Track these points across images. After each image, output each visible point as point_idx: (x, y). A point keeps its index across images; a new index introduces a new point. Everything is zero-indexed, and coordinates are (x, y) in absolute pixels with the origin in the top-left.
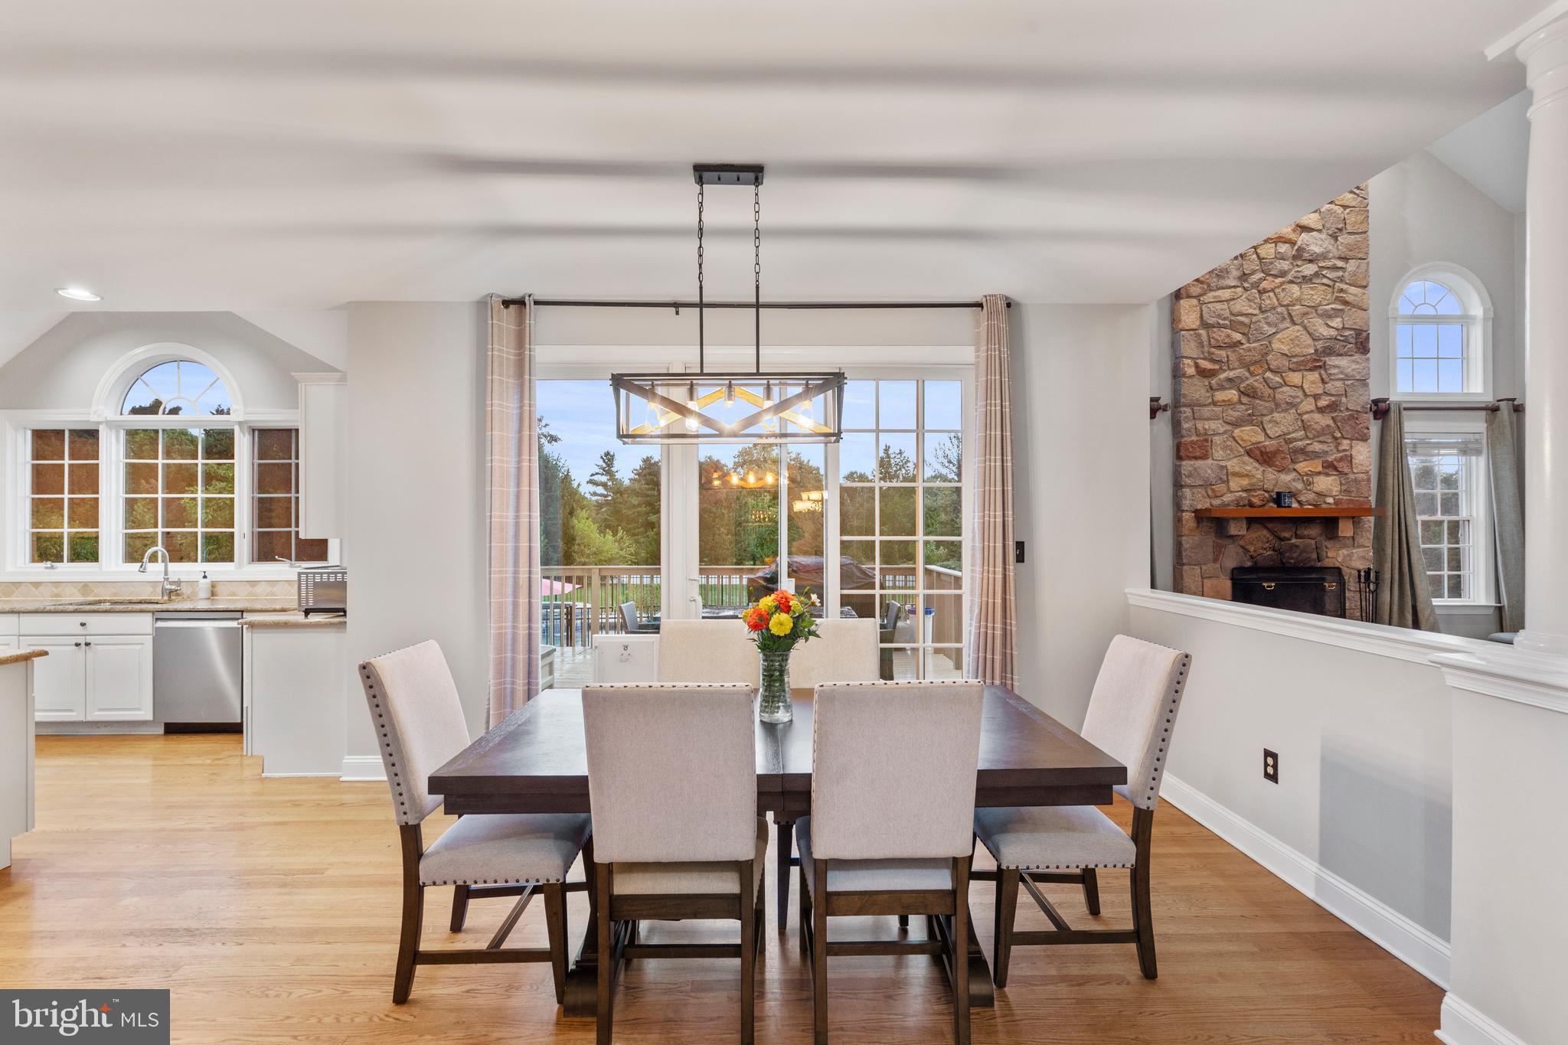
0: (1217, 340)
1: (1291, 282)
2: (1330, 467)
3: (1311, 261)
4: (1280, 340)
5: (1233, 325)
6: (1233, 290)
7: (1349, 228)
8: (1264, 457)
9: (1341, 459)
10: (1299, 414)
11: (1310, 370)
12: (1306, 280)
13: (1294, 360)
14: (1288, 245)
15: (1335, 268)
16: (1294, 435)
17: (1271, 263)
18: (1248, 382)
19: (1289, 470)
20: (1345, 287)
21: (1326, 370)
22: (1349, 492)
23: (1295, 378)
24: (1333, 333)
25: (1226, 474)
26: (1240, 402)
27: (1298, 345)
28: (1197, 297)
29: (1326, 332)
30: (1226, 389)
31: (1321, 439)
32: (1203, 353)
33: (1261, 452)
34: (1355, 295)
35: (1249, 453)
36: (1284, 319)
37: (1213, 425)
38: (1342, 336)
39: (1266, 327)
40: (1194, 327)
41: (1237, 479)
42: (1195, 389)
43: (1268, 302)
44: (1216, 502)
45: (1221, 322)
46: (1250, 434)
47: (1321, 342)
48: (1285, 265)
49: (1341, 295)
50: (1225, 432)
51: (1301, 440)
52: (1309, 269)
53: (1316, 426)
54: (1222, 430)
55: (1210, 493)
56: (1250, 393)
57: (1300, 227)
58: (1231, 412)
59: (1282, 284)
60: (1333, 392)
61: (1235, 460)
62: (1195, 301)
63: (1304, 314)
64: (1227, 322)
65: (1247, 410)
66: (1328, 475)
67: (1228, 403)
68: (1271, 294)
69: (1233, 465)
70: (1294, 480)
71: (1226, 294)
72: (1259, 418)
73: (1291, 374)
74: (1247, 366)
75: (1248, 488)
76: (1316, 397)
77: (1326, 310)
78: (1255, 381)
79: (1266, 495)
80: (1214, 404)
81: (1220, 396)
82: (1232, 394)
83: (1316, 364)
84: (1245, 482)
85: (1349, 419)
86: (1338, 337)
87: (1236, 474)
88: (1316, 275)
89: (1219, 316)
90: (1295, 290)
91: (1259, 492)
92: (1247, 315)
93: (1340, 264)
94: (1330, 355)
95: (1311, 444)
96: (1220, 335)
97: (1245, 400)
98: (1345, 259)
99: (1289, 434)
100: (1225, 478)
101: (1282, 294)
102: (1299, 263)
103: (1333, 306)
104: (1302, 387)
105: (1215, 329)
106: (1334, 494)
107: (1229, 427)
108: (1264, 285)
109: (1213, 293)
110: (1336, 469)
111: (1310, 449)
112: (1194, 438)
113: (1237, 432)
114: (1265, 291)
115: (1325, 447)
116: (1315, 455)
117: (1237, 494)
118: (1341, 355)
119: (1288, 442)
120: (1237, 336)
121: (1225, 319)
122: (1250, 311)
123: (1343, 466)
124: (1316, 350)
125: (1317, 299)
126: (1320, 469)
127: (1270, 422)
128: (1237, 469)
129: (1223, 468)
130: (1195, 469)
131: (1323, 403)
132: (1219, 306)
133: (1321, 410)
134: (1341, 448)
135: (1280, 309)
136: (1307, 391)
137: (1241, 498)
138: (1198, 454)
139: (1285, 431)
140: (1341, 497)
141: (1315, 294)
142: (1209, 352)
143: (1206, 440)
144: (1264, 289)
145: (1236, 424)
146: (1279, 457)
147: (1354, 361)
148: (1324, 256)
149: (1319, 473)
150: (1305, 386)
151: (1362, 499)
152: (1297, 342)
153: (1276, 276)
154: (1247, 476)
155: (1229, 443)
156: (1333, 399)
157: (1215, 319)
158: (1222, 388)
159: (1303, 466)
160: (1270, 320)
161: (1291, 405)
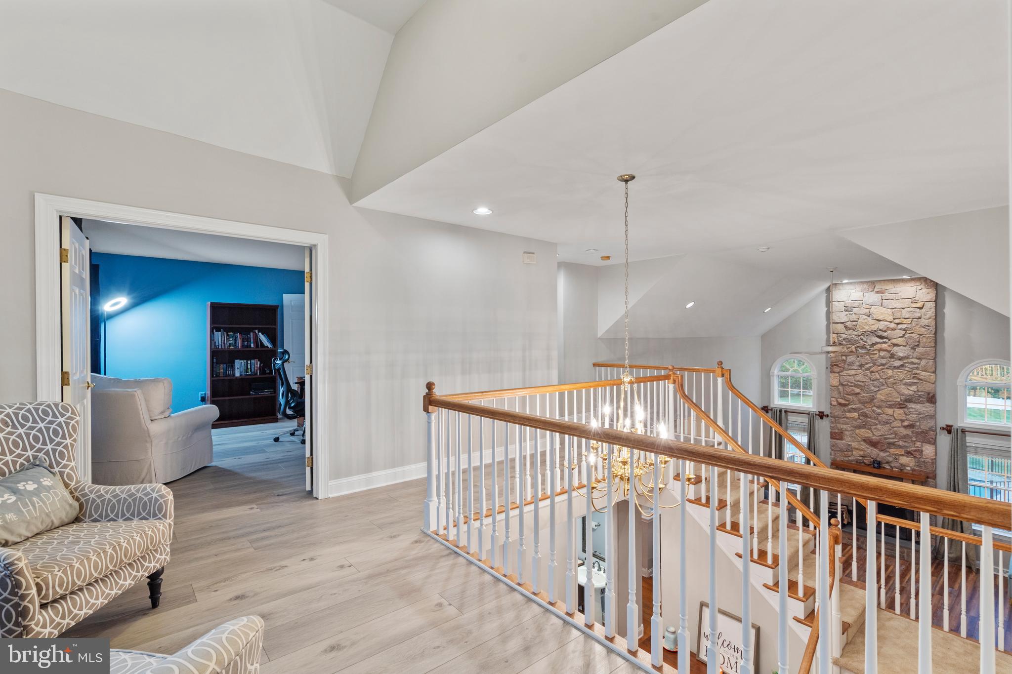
0: (847, 392)
1: (887, 368)
2: (909, 453)
3: (900, 360)
4: (880, 394)
5: (856, 386)
6: (856, 371)
7: (922, 345)
8: (873, 444)
9: (915, 451)
10: (892, 427)
11: (898, 408)
12: (898, 368)
13: (889, 403)
14: (885, 352)
15: (912, 363)
16: (888, 436)
17: (876, 360)
18: (863, 410)
19: (886, 451)
20: (918, 372)
21: (908, 409)
22: (920, 466)
23: (890, 411)
24: (911, 393)
25: (850, 448)
26: (859, 418)
27: (891, 397)
28: (839, 373)
29: (906, 392)
30: (852, 412)
31: (904, 440)
32: (841, 396)
33: (870, 441)
34: (925, 376)
35: (864, 440)
36: (883, 385)
37: (844, 427)
38: (916, 394)
39: (873, 388)
40: (836, 385)
41: (858, 451)
42: (838, 411)
43: (874, 377)
44: (846, 459)
45: (849, 384)
46: (864, 433)
47: (904, 396)
48: (884, 361)
49: (916, 376)
50: (852, 430)
51: (893, 439)
52: (898, 363)
53: (900, 434)
54: (849, 429)
55: (843, 454)
56: (865, 415)
57: (893, 344)
58: (854, 422)
59: (882, 369)
60: (911, 419)
61: (856, 443)
62: (837, 375)
63: (894, 383)
64: (852, 384)
65: (862, 422)
66: (907, 457)
67: (853, 418)
68: (877, 374)
69: (855, 445)
70: (888, 456)
71: (853, 372)
72: (869, 427)
73: (887, 409)
74: (863, 403)
75: (863, 455)
76: (902, 421)
77: (906, 382)
78: (867, 410)
79: (872, 460)
80: (847, 418)
81: (849, 415)
82: (856, 415)
83: (901, 406)
84: (861, 453)
85: (921, 433)
86: (915, 395)
87: (857, 449)
88: (902, 366)
89: (848, 381)
90: (890, 372)
91: (868, 458)
92: (863, 382)
93: (916, 361)
94: (910, 402)
95: (898, 441)
96: (849, 389)
97: (861, 418)
98: (920, 359)
99: (885, 435)
100: (851, 449)
101: (882, 374)
102: (892, 360)
103: (911, 381)
104: (893, 415)
105: (846, 387)
106: (911, 466)
107: (854, 429)
108: (872, 369)
109: (846, 372)
110: (912, 454)
111: (897, 443)
112: (837, 431)
113: (857, 431)
114: (872, 372)
115: (906, 444)
116: (900, 447)
117: (857, 457)
118: (916, 403)
119: (886, 439)
120: (857, 390)
121: (851, 383)
122: (864, 380)
123: (917, 455)
124: (901, 400)
125: (902, 377)
126: (903, 453)
127: (875, 429)
128: (857, 447)
129: (849, 445)
130: (836, 444)
131: (906, 424)
132: (848, 377)
133: (906, 427)
134: (916, 446)
135: (881, 380)
136: (896, 417)
137: (858, 459)
138: (838, 438)
139: (884, 434)
140: (915, 468)
141: (901, 375)
142: (843, 396)
143: (842, 433)
144: (872, 371)
145: (859, 427)
146: (879, 445)
147: (924, 407)
148: (907, 357)
149: (903, 455)
150: (895, 415)
151: (928, 471)
152: (890, 395)
153: (879, 366)
154: (862, 450)
155: (853, 435)
156: (911, 423)
157: (846, 383)
158: (850, 411)
159: (893, 451)
160: (875, 385)
161: (887, 423)
